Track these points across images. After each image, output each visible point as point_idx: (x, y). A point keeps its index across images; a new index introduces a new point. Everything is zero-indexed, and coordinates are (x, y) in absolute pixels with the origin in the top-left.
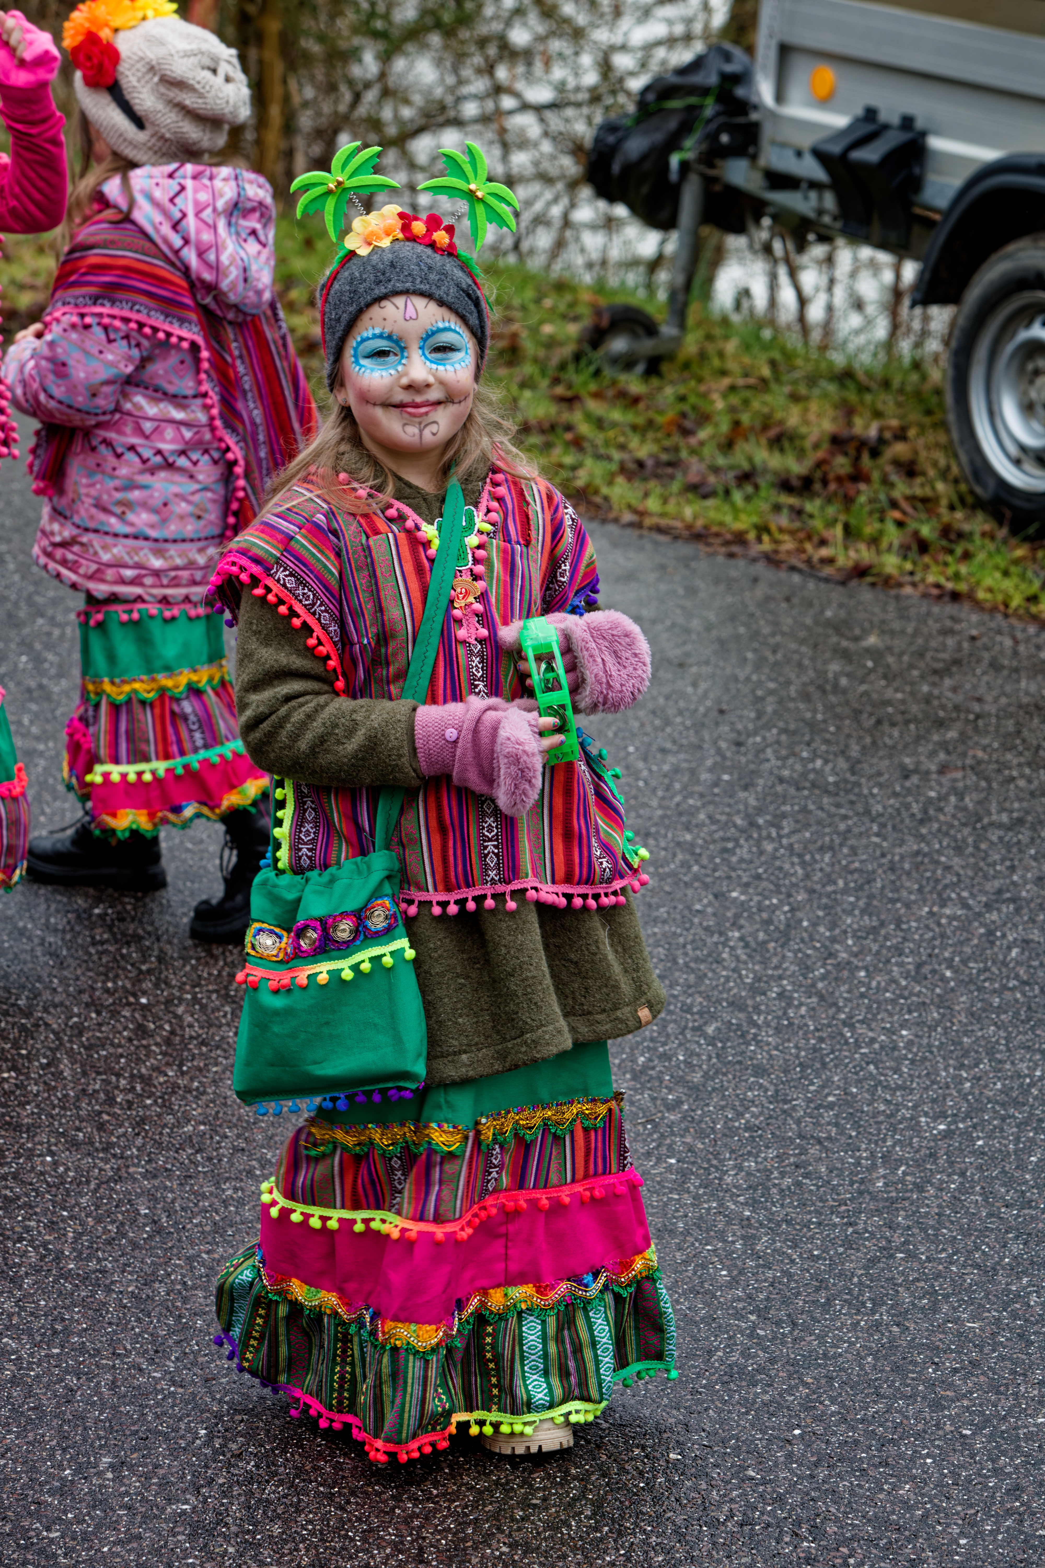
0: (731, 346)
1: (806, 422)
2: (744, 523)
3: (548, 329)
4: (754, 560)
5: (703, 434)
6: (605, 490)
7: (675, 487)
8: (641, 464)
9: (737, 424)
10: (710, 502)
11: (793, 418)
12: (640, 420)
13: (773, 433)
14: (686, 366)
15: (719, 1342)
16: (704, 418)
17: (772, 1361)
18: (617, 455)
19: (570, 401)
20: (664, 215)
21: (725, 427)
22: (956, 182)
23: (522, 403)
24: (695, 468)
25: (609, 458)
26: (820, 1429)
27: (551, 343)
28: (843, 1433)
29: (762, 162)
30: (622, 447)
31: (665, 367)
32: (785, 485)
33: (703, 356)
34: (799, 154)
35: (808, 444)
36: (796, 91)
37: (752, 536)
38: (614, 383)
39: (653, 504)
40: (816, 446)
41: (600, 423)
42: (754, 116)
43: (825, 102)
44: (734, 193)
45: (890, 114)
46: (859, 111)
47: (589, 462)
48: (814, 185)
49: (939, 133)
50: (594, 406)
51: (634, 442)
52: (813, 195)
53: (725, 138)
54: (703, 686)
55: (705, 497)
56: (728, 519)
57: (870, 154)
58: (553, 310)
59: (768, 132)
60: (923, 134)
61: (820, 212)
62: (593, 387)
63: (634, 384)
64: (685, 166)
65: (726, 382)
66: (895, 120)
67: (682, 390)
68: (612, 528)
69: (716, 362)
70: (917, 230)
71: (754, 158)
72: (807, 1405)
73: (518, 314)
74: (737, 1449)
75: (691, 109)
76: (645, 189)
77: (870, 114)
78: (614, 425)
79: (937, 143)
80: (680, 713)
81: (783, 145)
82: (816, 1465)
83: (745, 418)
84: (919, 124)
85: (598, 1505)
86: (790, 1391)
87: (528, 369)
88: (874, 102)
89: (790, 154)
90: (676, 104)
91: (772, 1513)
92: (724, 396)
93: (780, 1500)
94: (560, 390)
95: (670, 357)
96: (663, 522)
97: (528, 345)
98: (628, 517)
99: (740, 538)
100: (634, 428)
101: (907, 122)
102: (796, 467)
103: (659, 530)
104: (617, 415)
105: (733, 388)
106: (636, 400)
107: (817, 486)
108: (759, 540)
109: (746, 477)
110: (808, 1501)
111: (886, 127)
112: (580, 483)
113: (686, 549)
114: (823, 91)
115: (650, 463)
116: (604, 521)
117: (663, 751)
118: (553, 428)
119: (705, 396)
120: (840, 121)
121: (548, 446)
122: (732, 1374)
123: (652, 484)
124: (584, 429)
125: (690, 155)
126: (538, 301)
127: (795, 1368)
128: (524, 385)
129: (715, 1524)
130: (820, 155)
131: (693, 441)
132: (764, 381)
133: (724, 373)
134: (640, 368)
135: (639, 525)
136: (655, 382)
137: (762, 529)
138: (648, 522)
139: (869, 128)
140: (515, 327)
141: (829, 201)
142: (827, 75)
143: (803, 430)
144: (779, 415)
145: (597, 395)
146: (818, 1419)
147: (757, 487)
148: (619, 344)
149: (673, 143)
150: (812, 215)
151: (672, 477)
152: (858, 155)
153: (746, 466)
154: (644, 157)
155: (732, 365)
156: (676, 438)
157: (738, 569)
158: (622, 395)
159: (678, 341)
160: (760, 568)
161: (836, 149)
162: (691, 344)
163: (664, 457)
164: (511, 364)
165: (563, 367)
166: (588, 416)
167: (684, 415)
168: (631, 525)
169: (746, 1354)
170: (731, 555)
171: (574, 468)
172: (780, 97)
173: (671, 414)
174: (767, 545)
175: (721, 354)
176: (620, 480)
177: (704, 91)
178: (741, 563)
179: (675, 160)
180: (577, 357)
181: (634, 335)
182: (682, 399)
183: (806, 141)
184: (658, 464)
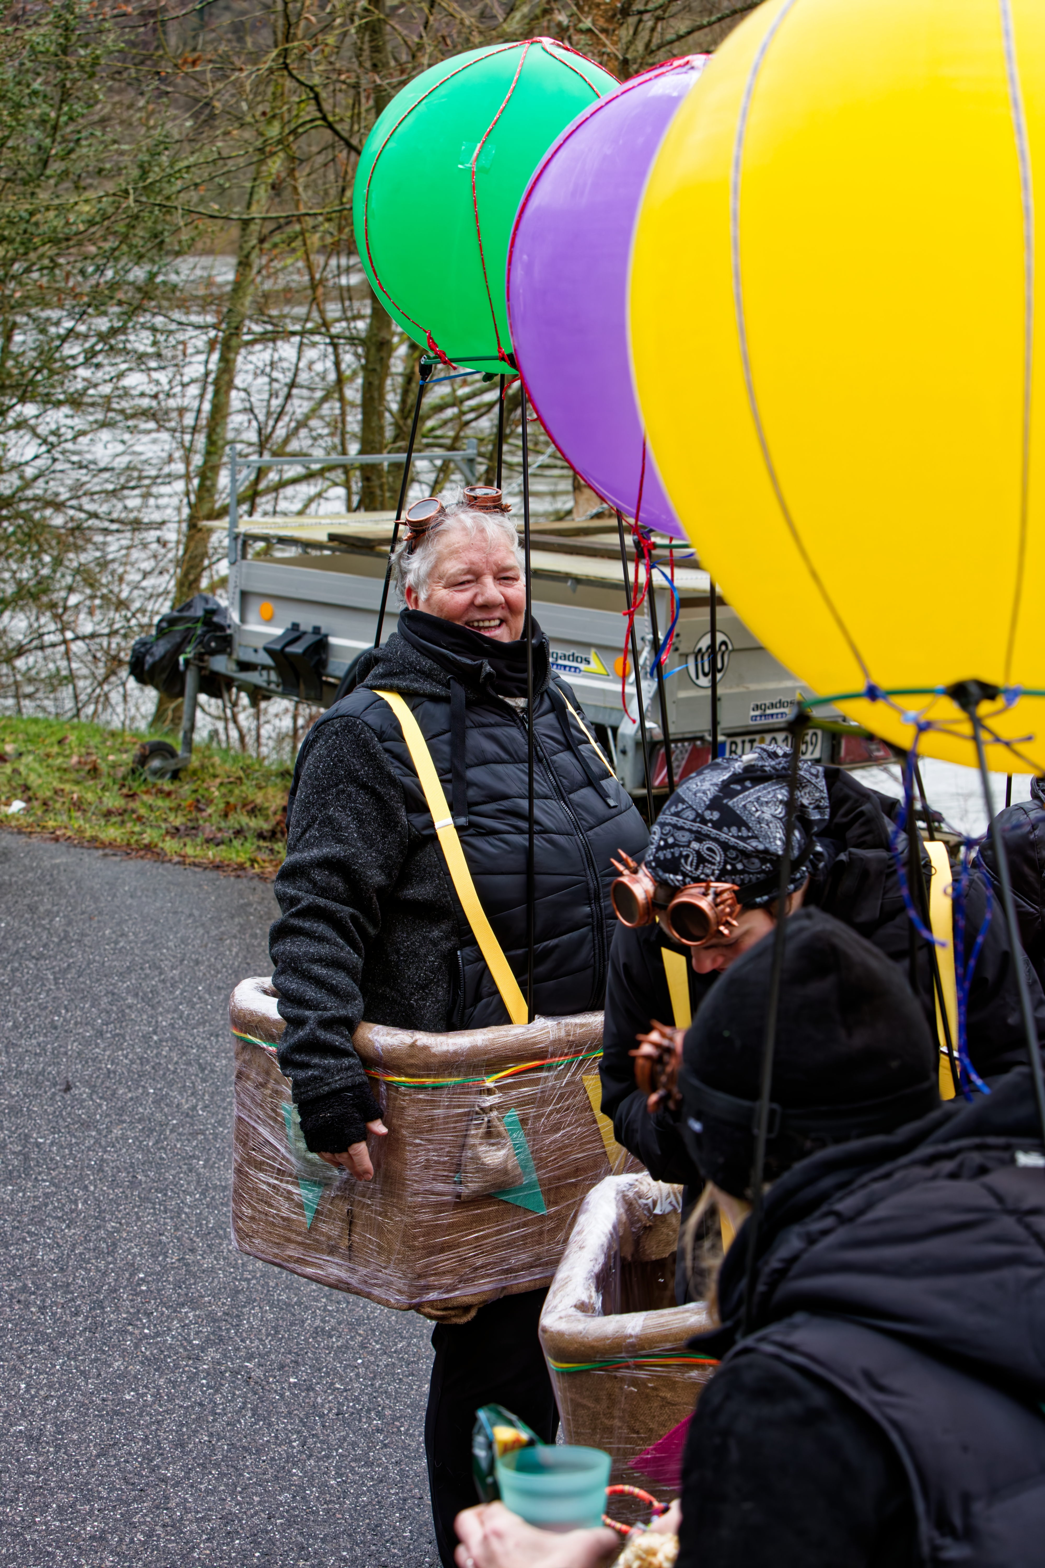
0: (217, 760)
1: (267, 800)
2: (242, 858)
3: (111, 758)
4: (252, 878)
5: (210, 810)
6: (161, 845)
7: (199, 840)
8: (177, 829)
9: (228, 803)
10: (222, 847)
11: (259, 798)
12: (173, 805)
13: (249, 807)
14: (194, 772)
15: (307, 1315)
16: (210, 802)
17: (340, 1323)
18: (163, 825)
19: (132, 796)
20: (177, 689)
21: (222, 806)
22: (348, 661)
23: (105, 799)
24: (209, 829)
25: (159, 827)
26: (372, 1359)
27: (114, 766)
28: (384, 1360)
29: (235, 656)
30: (165, 820)
31: (182, 775)
32: (261, 836)
33: (203, 767)
34: (256, 651)
35: (270, 812)
36: (252, 616)
37: (248, 864)
38: (154, 785)
39: (189, 850)
40: (275, 813)
41: (151, 808)
42: (229, 632)
43: (269, 621)
44: (215, 675)
45: (306, 625)
46: (289, 626)
47: (149, 830)
48: (265, 667)
49: (334, 636)
50: (148, 799)
51: (172, 818)
52: (265, 673)
53: (213, 644)
54: (235, 950)
55: (218, 845)
56: (234, 856)
57: (297, 649)
58: (111, 748)
59: (237, 639)
60: (326, 636)
61: (269, 682)
62: (143, 788)
63: (167, 786)
64: (187, 661)
65: (218, 781)
66: (310, 629)
67: (194, 787)
68: (168, 865)
69: (211, 770)
70: (325, 688)
71: (230, 654)
72: (363, 1346)
73: (94, 751)
74: (328, 1374)
75: (188, 629)
76: (164, 676)
77: (295, 626)
78: (159, 808)
79: (333, 640)
80: (224, 966)
81: (246, 646)
82: (374, 1378)
83: (232, 800)
84: (323, 631)
85: (254, 1411)
86: (352, 1338)
87: (105, 780)
88: (297, 621)
89: (251, 651)
90: (180, 628)
91: (354, 1407)
92: (218, 789)
93: (357, 1400)
94: (125, 791)
95: (184, 769)
96: (197, 860)
97: (103, 767)
98: (176, 859)
99: (241, 867)
100: (171, 809)
101: (316, 630)
102: (266, 826)
103: (195, 864)
104: (160, 803)
105: (221, 784)
106: (169, 794)
107: (279, 835)
108: (252, 866)
109: (238, 833)
110: (372, 1399)
111: (304, 633)
112: (146, 841)
113: (212, 875)
114: (268, 615)
115: (182, 828)
116: (163, 862)
117: (219, 988)
118: (125, 811)
119: (207, 789)
120: (279, 631)
121: (123, 822)
122: (317, 1332)
123: (188, 840)
124: (142, 811)
125: (189, 656)
126: (104, 742)
127: (352, 1327)
128: (104, 789)
129: (321, 1416)
130: (269, 651)
131: (204, 814)
132: (240, 779)
133: (215, 776)
134: (168, 776)
135: (183, 863)
136: (177, 783)
137: (253, 861)
138: (188, 861)
139: (296, 634)
140: (94, 758)
141: (273, 676)
142: (268, 606)
143: (266, 805)
144: (251, 798)
145: (147, 792)
146: (371, 1353)
147: (246, 838)
148: (156, 763)
149: (178, 649)
150: (264, 685)
151: (196, 835)
152: (289, 649)
153: (237, 826)
154: (163, 658)
155: (219, 771)
156: (194, 814)
157: (243, 884)
158: (160, 791)
159: (188, 760)
160: (256, 882)
161: (278, 647)
162: (195, 761)
163: (190, 824)
164: (94, 778)
165: (124, 778)
166: (144, 804)
167: (198, 801)
168: (179, 863)
169: (323, 1321)
170: (238, 877)
171: (141, 834)
172: (243, 619)
173: (190, 801)
174: (257, 869)
175: (213, 765)
176: (168, 838)
177: (197, 620)
178: (245, 881)
179: (181, 659)
180: (133, 771)
181: (164, 758)
182: (195, 791)
183: (260, 644)
184: (187, 828)
